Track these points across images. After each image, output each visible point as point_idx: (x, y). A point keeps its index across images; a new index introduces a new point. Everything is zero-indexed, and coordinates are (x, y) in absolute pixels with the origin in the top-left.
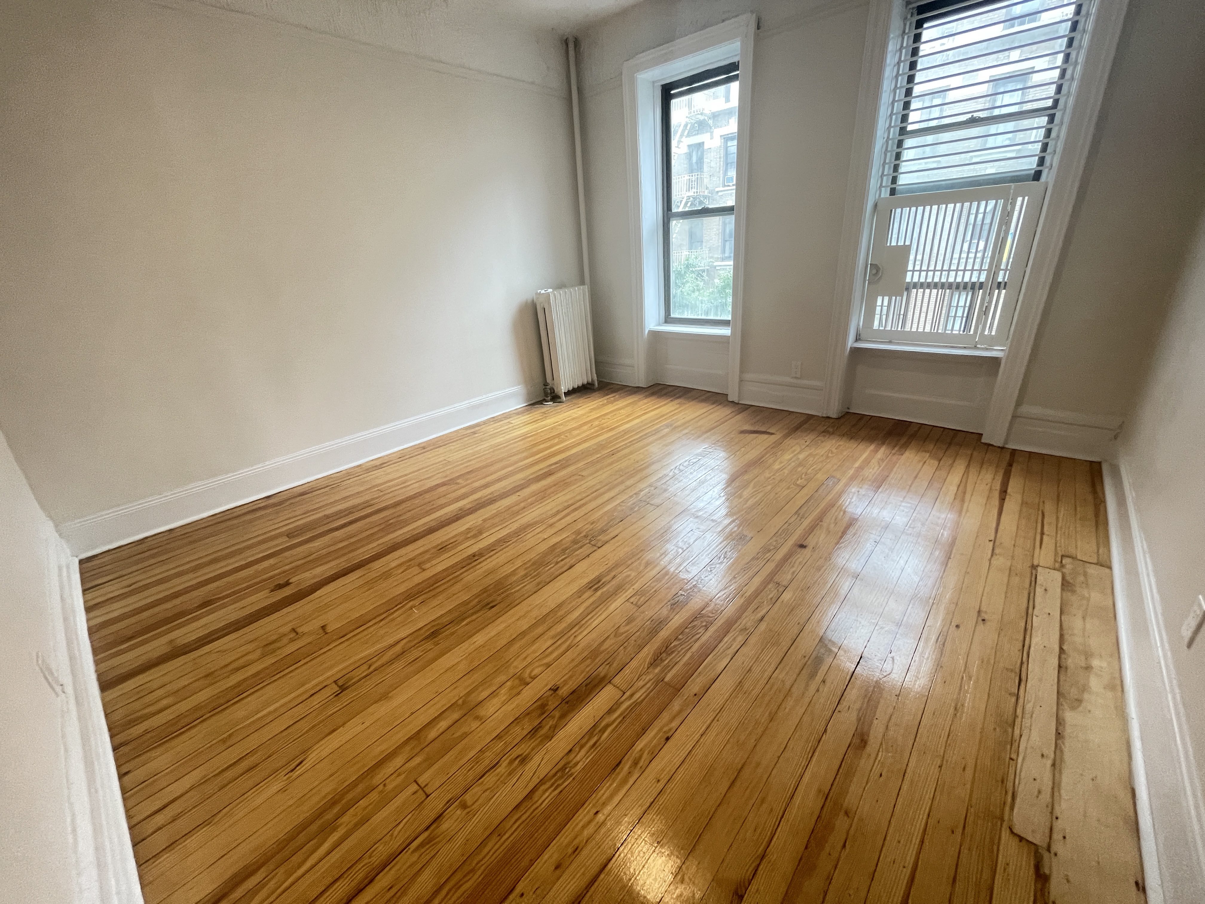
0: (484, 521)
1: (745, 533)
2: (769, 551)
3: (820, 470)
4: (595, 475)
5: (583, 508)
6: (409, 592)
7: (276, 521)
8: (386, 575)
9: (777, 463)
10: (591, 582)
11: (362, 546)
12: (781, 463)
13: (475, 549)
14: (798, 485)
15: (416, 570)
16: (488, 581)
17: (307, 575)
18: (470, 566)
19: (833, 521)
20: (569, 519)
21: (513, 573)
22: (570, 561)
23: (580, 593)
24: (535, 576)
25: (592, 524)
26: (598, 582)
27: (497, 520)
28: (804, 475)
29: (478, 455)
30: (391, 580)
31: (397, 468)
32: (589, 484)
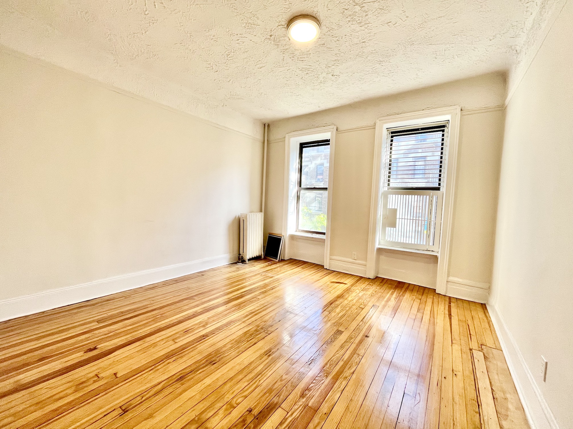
0: (209, 318)
1: (340, 329)
2: (352, 338)
3: (369, 301)
4: (265, 298)
5: (260, 314)
6: (167, 355)
7: (90, 314)
8: (154, 345)
9: (350, 297)
10: (266, 351)
11: (142, 329)
13: (204, 332)
14: (361, 308)
15: (171, 342)
16: (211, 350)
17: (107, 344)
18: (202, 341)
19: (379, 325)
20: (253, 319)
21: (225, 346)
22: (254, 341)
23: (261, 357)
24: (237, 348)
25: (265, 322)
26: (270, 352)
27: (215, 318)
28: (363, 303)
29: (205, 286)
30: (157, 348)
31: (162, 290)
32: (262, 302)
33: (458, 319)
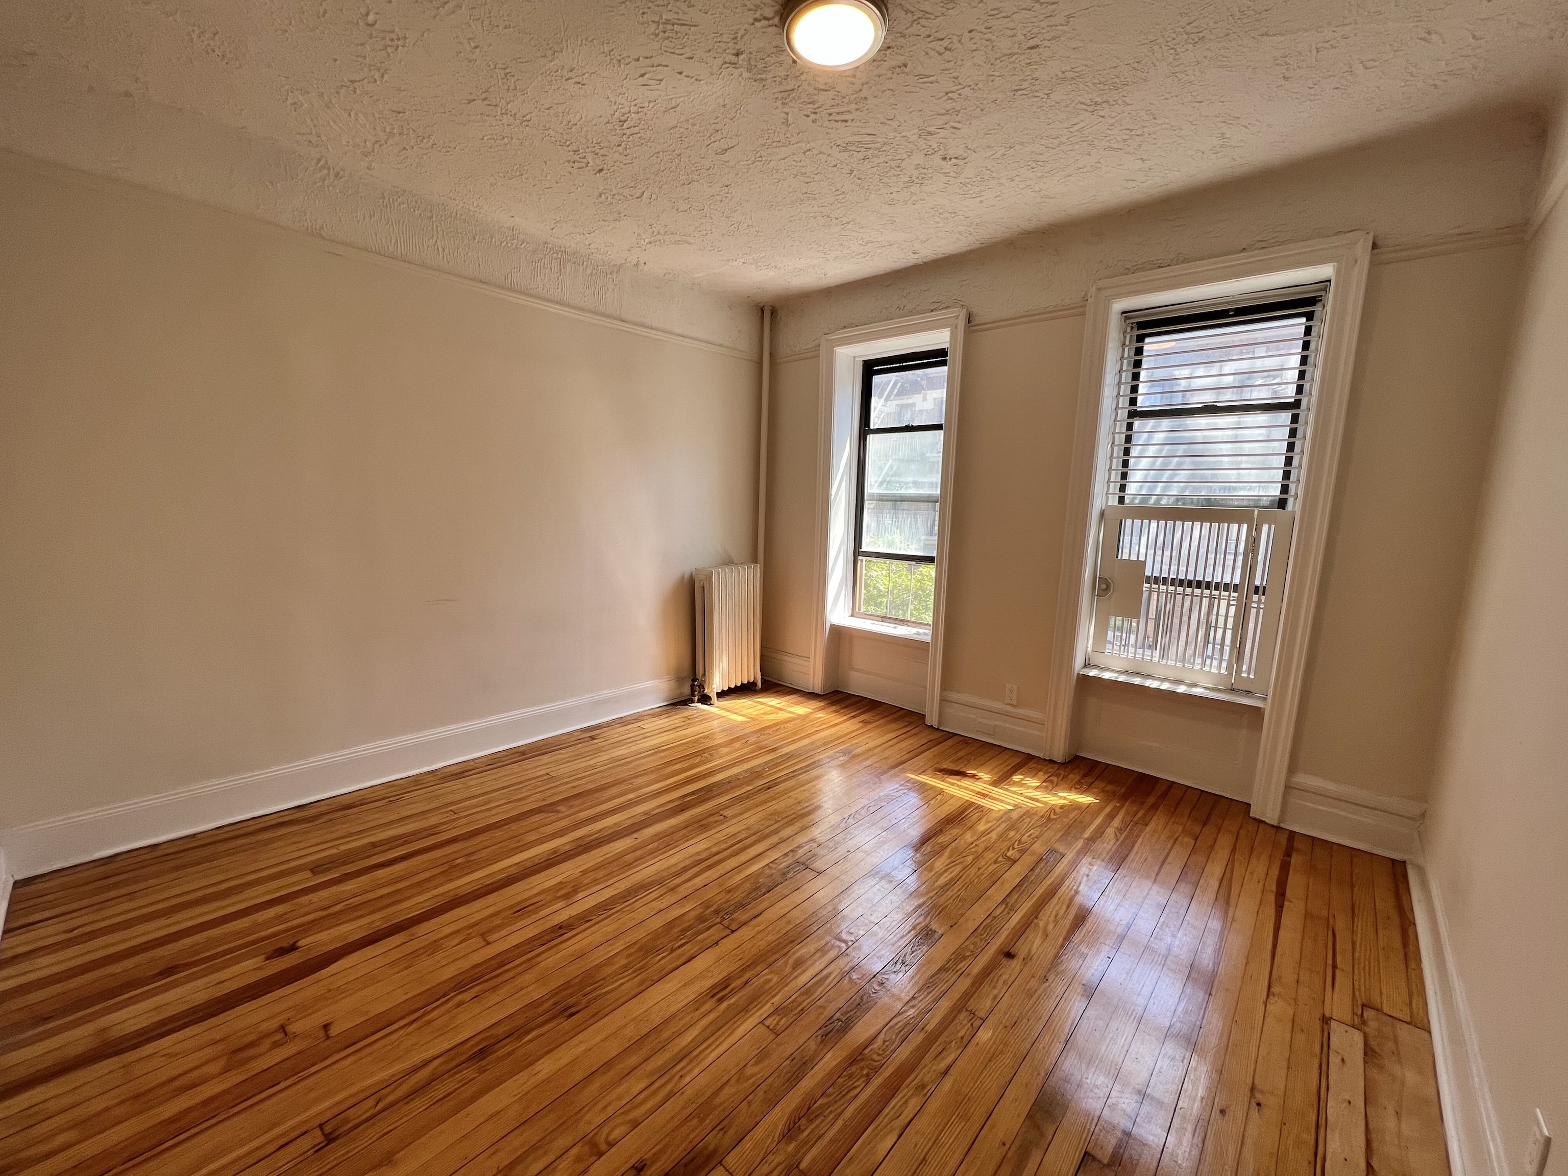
0: (584, 873)
1: (934, 926)
2: (964, 958)
3: (1038, 837)
4: (741, 817)
5: (719, 867)
6: (461, 978)
7: (300, 846)
8: (434, 947)
9: (983, 821)
10: (713, 987)
11: (410, 897)
12: (987, 822)
13: (562, 917)
14: (1009, 859)
15: (476, 942)
16: (575, 970)
17: (323, 936)
18: (552, 943)
19: (1052, 918)
20: (698, 881)
21: (609, 961)
22: (689, 949)
23: (698, 1002)
24: (641, 968)
25: (729, 892)
26: (726, 987)
27: (601, 873)
28: (1016, 843)
29: (593, 771)
30: (439, 956)
31: (482, 780)
32: (733, 830)
33: (1303, 912)
